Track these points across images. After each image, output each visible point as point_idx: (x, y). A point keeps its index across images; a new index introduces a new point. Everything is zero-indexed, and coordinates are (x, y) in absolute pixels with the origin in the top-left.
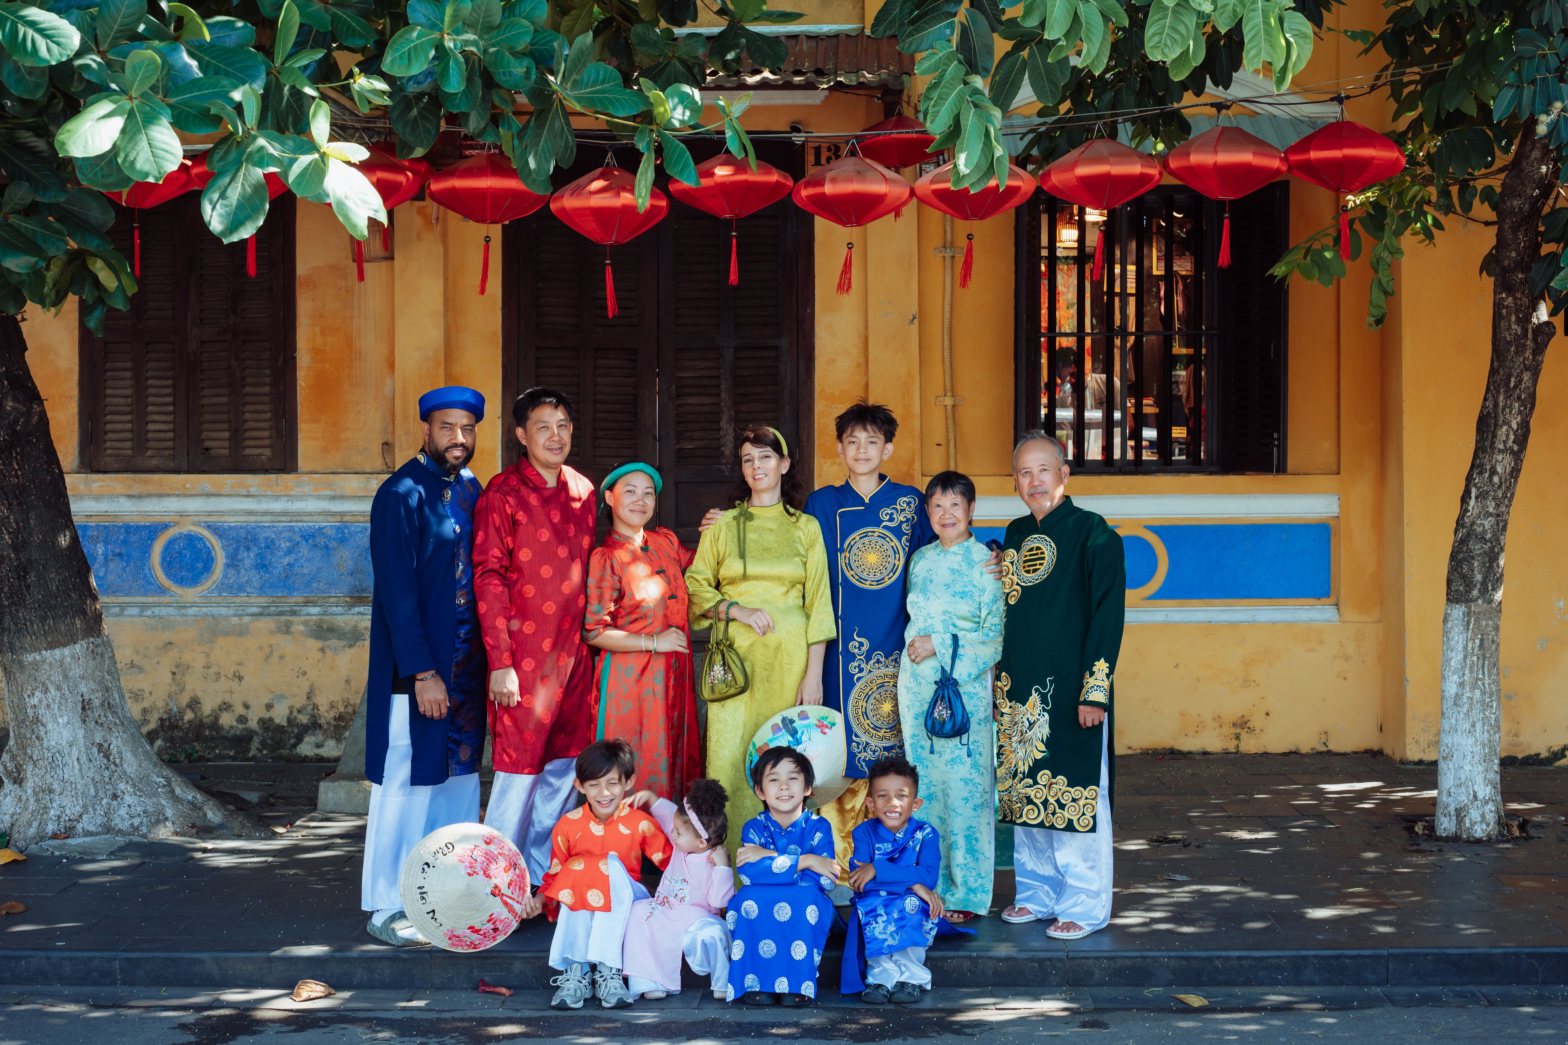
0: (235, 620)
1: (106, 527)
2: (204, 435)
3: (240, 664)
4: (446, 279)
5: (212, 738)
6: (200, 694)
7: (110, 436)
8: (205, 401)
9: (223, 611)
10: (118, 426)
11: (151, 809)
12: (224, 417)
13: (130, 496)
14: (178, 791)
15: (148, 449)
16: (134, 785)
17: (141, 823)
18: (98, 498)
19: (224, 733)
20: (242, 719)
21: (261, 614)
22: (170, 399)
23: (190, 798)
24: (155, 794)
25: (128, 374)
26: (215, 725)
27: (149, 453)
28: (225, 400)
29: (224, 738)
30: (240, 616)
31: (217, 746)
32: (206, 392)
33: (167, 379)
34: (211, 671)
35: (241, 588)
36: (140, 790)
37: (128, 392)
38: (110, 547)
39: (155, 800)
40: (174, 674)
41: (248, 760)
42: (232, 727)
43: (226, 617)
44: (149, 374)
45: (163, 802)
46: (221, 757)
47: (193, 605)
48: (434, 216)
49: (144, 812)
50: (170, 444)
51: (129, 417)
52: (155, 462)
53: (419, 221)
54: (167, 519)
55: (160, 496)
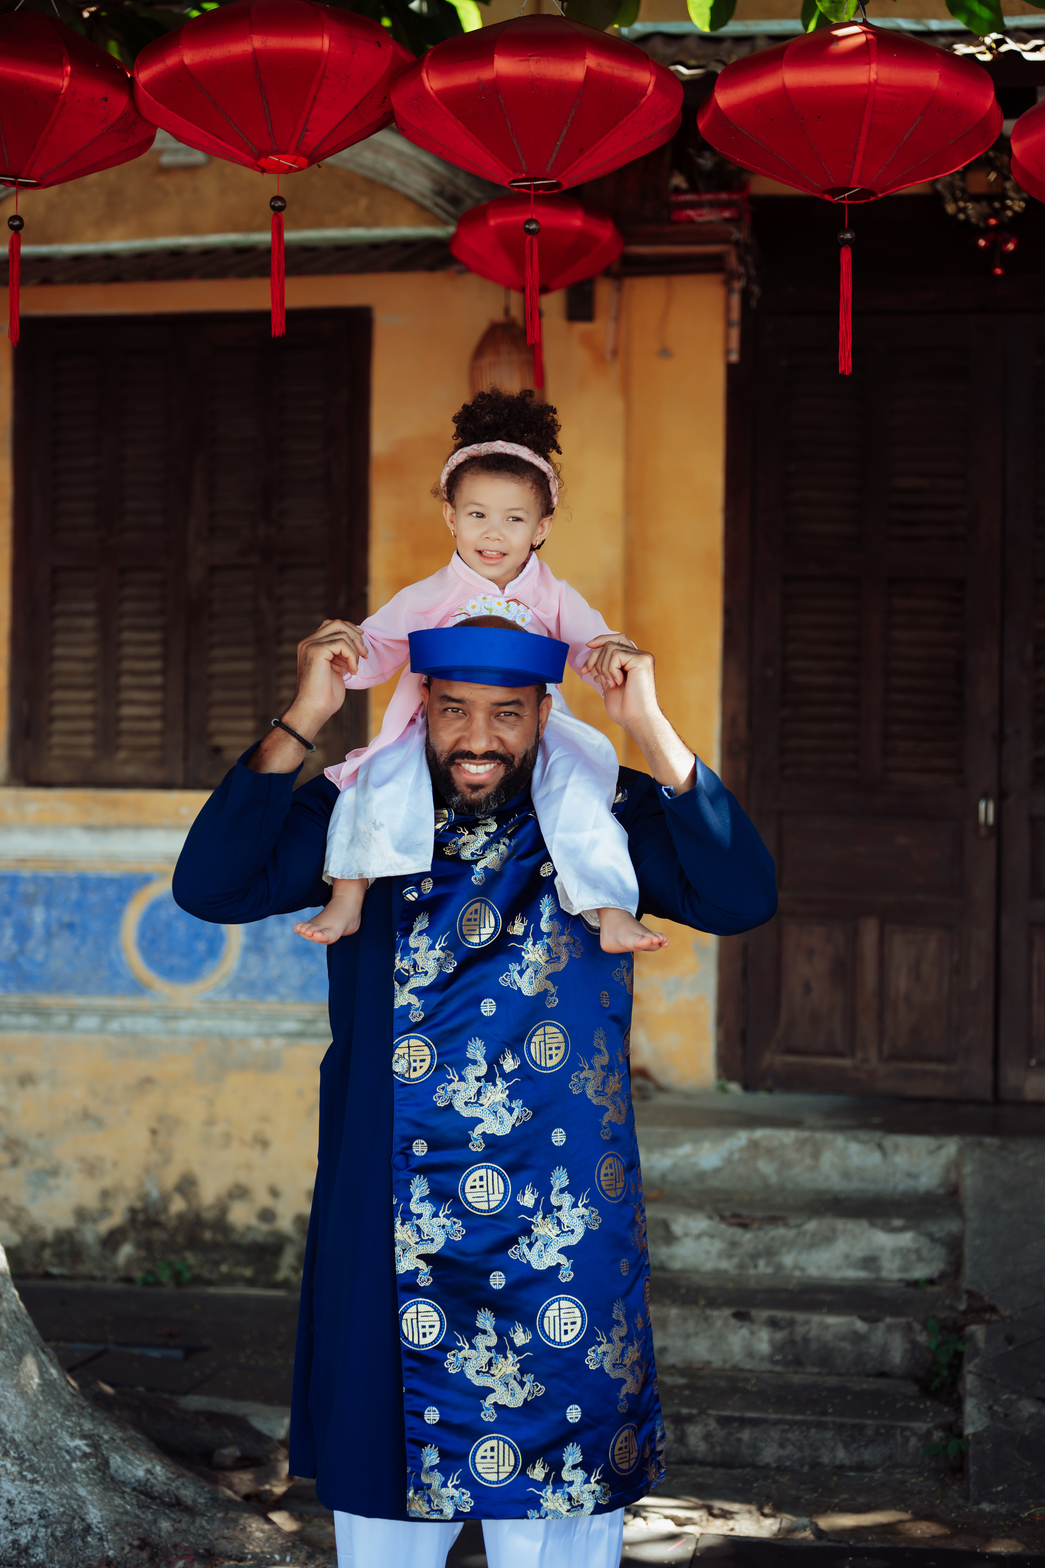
0: (258, 1044)
1: (49, 880)
2: (213, 725)
3: (265, 1119)
4: (628, 458)
5: (215, 1246)
6: (198, 1170)
7: (59, 725)
8: (216, 668)
9: (239, 1026)
10: (73, 710)
11: (55, 1510)
12: (246, 695)
13: (89, 828)
14: (115, 1460)
15: (118, 748)
16: (21, 1459)
17: (35, 1538)
18: (37, 828)
19: (235, 1237)
20: (267, 1215)
21: (301, 1035)
22: (156, 665)
23: (141, 1473)
24: (65, 1476)
25: (90, 622)
26: (221, 1225)
27: (122, 755)
28: (246, 666)
29: (237, 1247)
30: (267, 1036)
31: (224, 1260)
32: (217, 653)
33: (151, 629)
34: (218, 1130)
35: (269, 987)
36: (32, 1468)
37: (89, 652)
38: (55, 913)
39: (65, 1489)
40: (154, 1132)
41: (276, 1285)
42: (249, 1228)
43: (244, 1039)
44: (125, 622)
45: (82, 1492)
46: (230, 1280)
47: (190, 1013)
48: (609, 346)
49: (42, 1516)
50: (155, 740)
51: (88, 695)
52: (131, 771)
53: (581, 356)
54: (148, 868)
55: (138, 827)
